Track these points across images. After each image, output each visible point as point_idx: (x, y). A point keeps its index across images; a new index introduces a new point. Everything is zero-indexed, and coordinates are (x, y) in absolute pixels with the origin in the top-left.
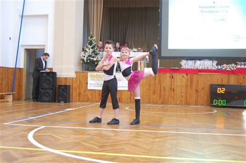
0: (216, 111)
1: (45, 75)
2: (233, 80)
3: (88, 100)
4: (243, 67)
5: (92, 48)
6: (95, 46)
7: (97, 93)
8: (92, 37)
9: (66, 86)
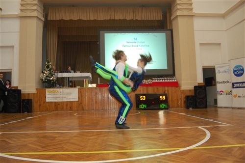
0: (139, 113)
1: (11, 92)
2: (151, 90)
3: (47, 110)
4: (156, 81)
5: (49, 70)
6: (51, 69)
7: (53, 104)
8: (48, 62)
9: (28, 100)
